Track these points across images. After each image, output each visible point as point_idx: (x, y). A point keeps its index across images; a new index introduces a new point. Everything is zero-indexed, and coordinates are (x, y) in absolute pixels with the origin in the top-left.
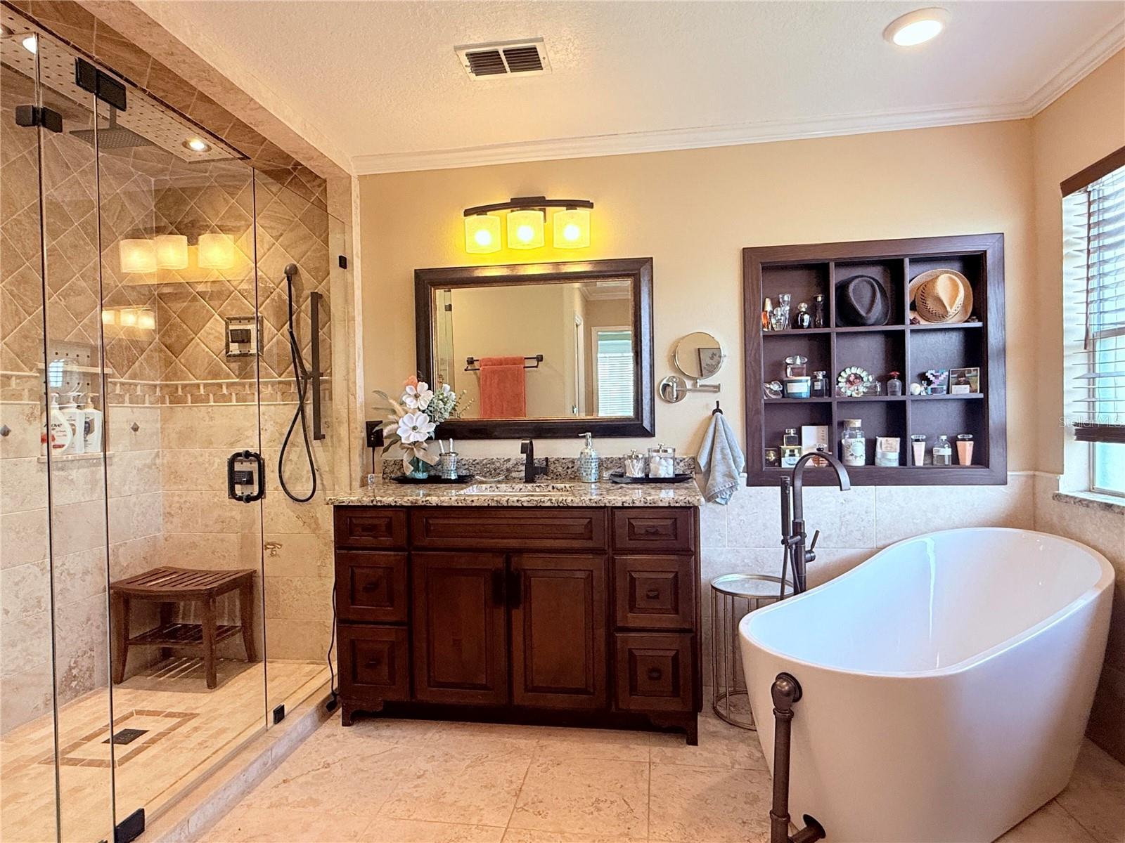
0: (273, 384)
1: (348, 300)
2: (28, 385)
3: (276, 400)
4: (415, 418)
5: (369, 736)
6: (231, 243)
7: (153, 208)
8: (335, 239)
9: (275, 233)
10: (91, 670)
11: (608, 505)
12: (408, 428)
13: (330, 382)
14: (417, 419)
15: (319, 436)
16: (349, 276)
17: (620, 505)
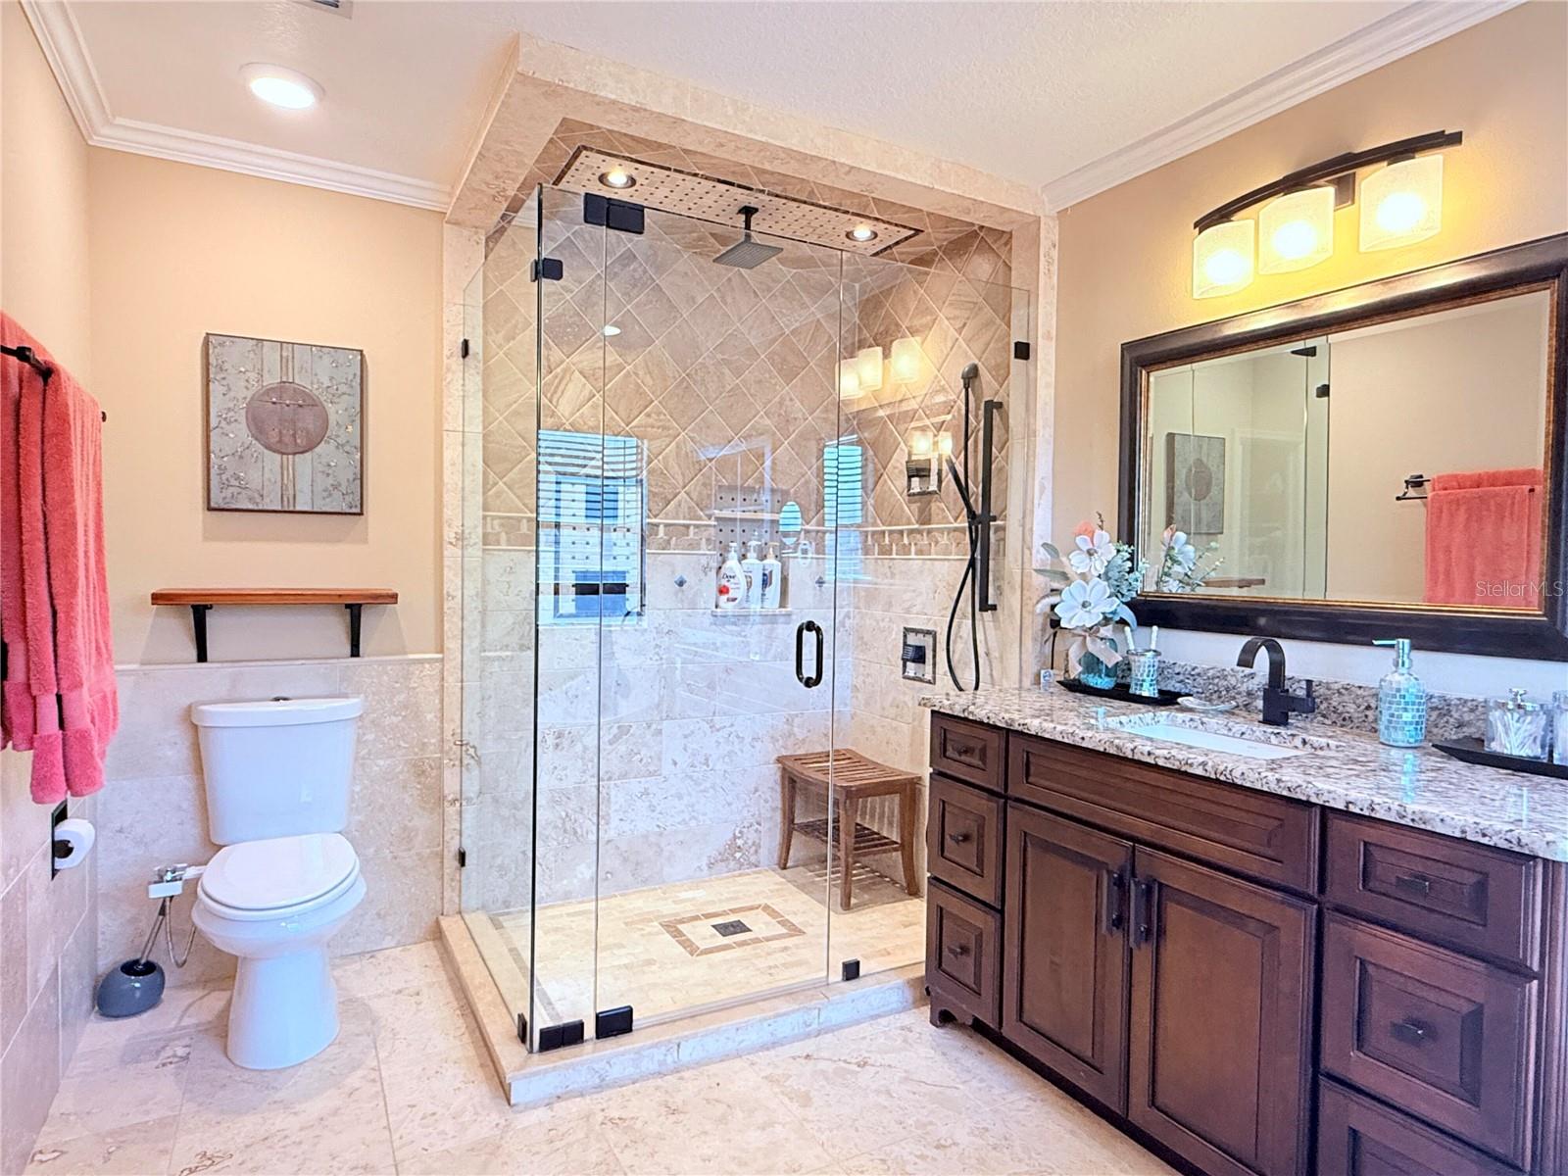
0: (949, 531)
1: (1029, 408)
2: (705, 535)
3: (950, 554)
4: (1088, 588)
5: (944, 1054)
6: (918, 347)
7: (857, 319)
8: (1018, 316)
9: (959, 325)
10: (757, 846)
11: (1314, 800)
12: (1075, 604)
13: (1003, 529)
14: (1091, 591)
15: (985, 606)
16: (1031, 368)
17: (1341, 806)
